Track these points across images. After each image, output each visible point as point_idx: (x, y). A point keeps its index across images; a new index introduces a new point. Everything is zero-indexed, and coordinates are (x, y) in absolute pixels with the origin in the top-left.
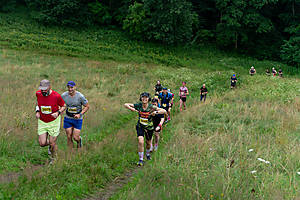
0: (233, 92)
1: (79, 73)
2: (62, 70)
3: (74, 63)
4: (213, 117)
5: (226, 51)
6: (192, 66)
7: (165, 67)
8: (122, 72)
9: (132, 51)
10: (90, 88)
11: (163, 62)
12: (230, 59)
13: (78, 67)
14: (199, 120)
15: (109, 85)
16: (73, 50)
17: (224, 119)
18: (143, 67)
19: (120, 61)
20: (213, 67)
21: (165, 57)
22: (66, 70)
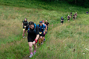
0: (74, 21)
1: (10, 12)
2: (3, 11)
3: (8, 8)
4: (66, 31)
5: (71, 4)
6: (57, 10)
7: (46, 11)
8: (28, 12)
9: (32, 3)
10: (15, 19)
11: (45, 8)
12: (73, 7)
13: (10, 10)
14: (60, 32)
15: (23, 18)
16: (7, 2)
17: (70, 32)
18: (37, 10)
19: (27, 8)
20: (66, 10)
21: (46, 6)
22: (4, 11)
